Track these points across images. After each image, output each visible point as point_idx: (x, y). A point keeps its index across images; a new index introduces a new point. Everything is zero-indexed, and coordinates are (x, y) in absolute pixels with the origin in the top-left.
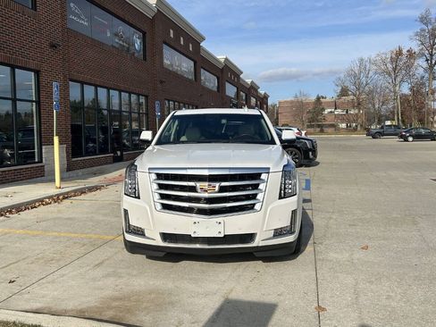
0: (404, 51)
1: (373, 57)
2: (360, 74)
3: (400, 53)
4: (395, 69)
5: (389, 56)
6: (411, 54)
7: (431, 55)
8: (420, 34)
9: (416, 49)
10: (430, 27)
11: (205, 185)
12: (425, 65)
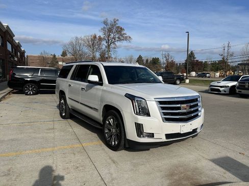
0: (97, 37)
1: (83, 37)
2: (76, 45)
3: (95, 37)
4: (93, 45)
5: (90, 38)
6: (100, 39)
7: (109, 40)
8: (103, 29)
9: (102, 36)
10: (108, 27)
11: (184, 106)
12: (106, 45)
